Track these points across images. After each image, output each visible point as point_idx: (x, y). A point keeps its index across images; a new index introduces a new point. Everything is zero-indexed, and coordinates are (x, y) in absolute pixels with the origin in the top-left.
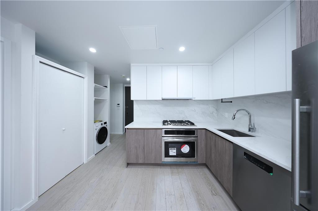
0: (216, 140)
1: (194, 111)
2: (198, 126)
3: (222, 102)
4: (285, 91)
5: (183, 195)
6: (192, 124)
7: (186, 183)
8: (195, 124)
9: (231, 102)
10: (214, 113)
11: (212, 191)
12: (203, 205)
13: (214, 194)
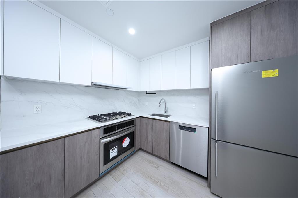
0: (153, 124)
1: (123, 101)
2: (135, 115)
3: (147, 94)
4: (189, 88)
5: (142, 191)
6: (129, 115)
7: (136, 177)
8: (131, 114)
9: (155, 94)
10: (137, 103)
11: (155, 167)
12: (159, 182)
13: (157, 168)
